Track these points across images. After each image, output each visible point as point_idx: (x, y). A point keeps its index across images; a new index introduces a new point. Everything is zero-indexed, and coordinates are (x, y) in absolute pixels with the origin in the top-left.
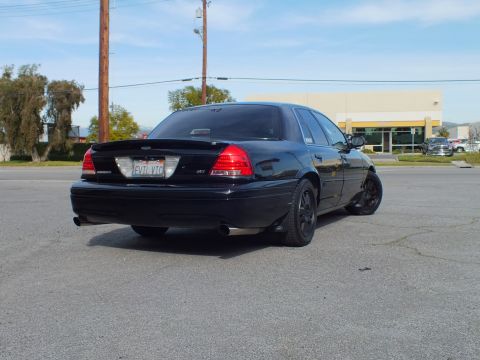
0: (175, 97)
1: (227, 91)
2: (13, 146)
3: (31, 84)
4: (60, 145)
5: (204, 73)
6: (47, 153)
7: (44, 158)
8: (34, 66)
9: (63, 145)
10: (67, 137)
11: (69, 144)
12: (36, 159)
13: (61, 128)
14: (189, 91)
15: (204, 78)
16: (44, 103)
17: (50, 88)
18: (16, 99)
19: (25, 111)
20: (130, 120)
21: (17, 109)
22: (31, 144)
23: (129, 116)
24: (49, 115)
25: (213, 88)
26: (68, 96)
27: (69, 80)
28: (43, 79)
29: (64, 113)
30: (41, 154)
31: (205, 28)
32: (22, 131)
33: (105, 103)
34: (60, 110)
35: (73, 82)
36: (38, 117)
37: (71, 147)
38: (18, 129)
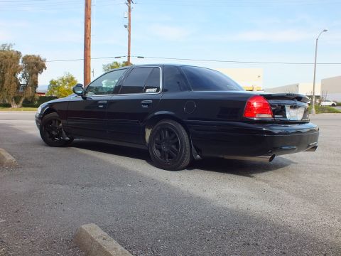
0: (106, 68)
3: (11, 57)
4: (31, 97)
5: (129, 53)
6: (21, 102)
7: (20, 105)
8: (11, 45)
10: (35, 92)
11: (37, 96)
12: (14, 106)
13: (31, 86)
14: (115, 65)
15: (129, 56)
17: (24, 59)
19: (8, 74)
20: (75, 81)
22: (12, 96)
23: (75, 79)
24: (23, 77)
26: (37, 65)
27: (37, 55)
28: (18, 53)
29: (34, 76)
30: (17, 103)
31: (129, 24)
32: (5, 87)
34: (31, 75)
35: (39, 56)
36: (16, 78)
37: (38, 98)
38: (2, 86)
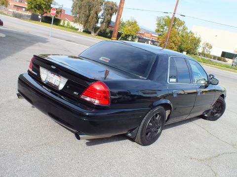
0: (159, 20)
1: (184, 22)
2: (84, 26)
3: (97, 1)
5: (175, 11)
6: (97, 32)
7: (96, 34)
9: (105, 30)
10: (107, 27)
11: (108, 30)
12: (93, 34)
13: (106, 22)
14: (167, 18)
15: (174, 13)
16: (101, 10)
17: (105, 4)
18: (90, 6)
19: (92, 12)
20: (137, 25)
21: (90, 10)
22: (92, 27)
23: (137, 23)
24: (102, 16)
25: (178, 19)
26: (112, 9)
29: (109, 16)
30: (95, 32)
32: (89, 20)
33: (119, 17)
34: (107, 14)
36: (97, 15)
38: (88, 19)
